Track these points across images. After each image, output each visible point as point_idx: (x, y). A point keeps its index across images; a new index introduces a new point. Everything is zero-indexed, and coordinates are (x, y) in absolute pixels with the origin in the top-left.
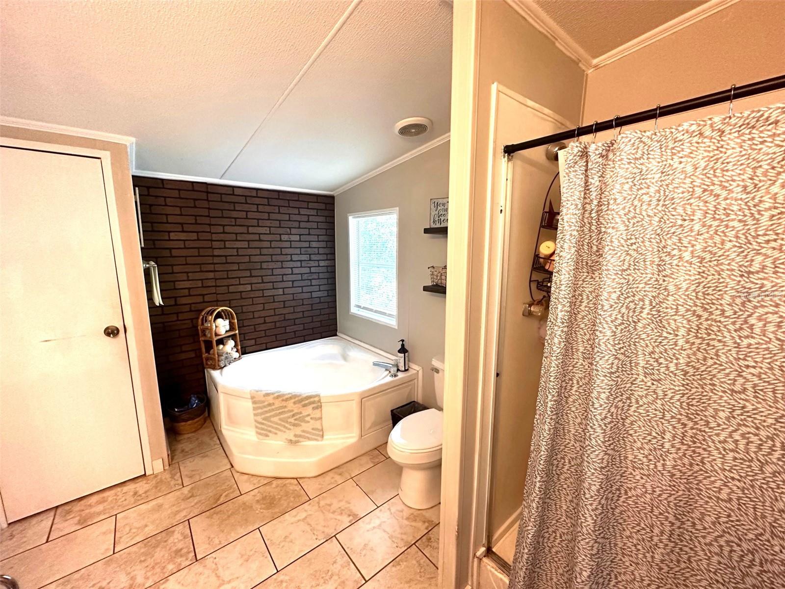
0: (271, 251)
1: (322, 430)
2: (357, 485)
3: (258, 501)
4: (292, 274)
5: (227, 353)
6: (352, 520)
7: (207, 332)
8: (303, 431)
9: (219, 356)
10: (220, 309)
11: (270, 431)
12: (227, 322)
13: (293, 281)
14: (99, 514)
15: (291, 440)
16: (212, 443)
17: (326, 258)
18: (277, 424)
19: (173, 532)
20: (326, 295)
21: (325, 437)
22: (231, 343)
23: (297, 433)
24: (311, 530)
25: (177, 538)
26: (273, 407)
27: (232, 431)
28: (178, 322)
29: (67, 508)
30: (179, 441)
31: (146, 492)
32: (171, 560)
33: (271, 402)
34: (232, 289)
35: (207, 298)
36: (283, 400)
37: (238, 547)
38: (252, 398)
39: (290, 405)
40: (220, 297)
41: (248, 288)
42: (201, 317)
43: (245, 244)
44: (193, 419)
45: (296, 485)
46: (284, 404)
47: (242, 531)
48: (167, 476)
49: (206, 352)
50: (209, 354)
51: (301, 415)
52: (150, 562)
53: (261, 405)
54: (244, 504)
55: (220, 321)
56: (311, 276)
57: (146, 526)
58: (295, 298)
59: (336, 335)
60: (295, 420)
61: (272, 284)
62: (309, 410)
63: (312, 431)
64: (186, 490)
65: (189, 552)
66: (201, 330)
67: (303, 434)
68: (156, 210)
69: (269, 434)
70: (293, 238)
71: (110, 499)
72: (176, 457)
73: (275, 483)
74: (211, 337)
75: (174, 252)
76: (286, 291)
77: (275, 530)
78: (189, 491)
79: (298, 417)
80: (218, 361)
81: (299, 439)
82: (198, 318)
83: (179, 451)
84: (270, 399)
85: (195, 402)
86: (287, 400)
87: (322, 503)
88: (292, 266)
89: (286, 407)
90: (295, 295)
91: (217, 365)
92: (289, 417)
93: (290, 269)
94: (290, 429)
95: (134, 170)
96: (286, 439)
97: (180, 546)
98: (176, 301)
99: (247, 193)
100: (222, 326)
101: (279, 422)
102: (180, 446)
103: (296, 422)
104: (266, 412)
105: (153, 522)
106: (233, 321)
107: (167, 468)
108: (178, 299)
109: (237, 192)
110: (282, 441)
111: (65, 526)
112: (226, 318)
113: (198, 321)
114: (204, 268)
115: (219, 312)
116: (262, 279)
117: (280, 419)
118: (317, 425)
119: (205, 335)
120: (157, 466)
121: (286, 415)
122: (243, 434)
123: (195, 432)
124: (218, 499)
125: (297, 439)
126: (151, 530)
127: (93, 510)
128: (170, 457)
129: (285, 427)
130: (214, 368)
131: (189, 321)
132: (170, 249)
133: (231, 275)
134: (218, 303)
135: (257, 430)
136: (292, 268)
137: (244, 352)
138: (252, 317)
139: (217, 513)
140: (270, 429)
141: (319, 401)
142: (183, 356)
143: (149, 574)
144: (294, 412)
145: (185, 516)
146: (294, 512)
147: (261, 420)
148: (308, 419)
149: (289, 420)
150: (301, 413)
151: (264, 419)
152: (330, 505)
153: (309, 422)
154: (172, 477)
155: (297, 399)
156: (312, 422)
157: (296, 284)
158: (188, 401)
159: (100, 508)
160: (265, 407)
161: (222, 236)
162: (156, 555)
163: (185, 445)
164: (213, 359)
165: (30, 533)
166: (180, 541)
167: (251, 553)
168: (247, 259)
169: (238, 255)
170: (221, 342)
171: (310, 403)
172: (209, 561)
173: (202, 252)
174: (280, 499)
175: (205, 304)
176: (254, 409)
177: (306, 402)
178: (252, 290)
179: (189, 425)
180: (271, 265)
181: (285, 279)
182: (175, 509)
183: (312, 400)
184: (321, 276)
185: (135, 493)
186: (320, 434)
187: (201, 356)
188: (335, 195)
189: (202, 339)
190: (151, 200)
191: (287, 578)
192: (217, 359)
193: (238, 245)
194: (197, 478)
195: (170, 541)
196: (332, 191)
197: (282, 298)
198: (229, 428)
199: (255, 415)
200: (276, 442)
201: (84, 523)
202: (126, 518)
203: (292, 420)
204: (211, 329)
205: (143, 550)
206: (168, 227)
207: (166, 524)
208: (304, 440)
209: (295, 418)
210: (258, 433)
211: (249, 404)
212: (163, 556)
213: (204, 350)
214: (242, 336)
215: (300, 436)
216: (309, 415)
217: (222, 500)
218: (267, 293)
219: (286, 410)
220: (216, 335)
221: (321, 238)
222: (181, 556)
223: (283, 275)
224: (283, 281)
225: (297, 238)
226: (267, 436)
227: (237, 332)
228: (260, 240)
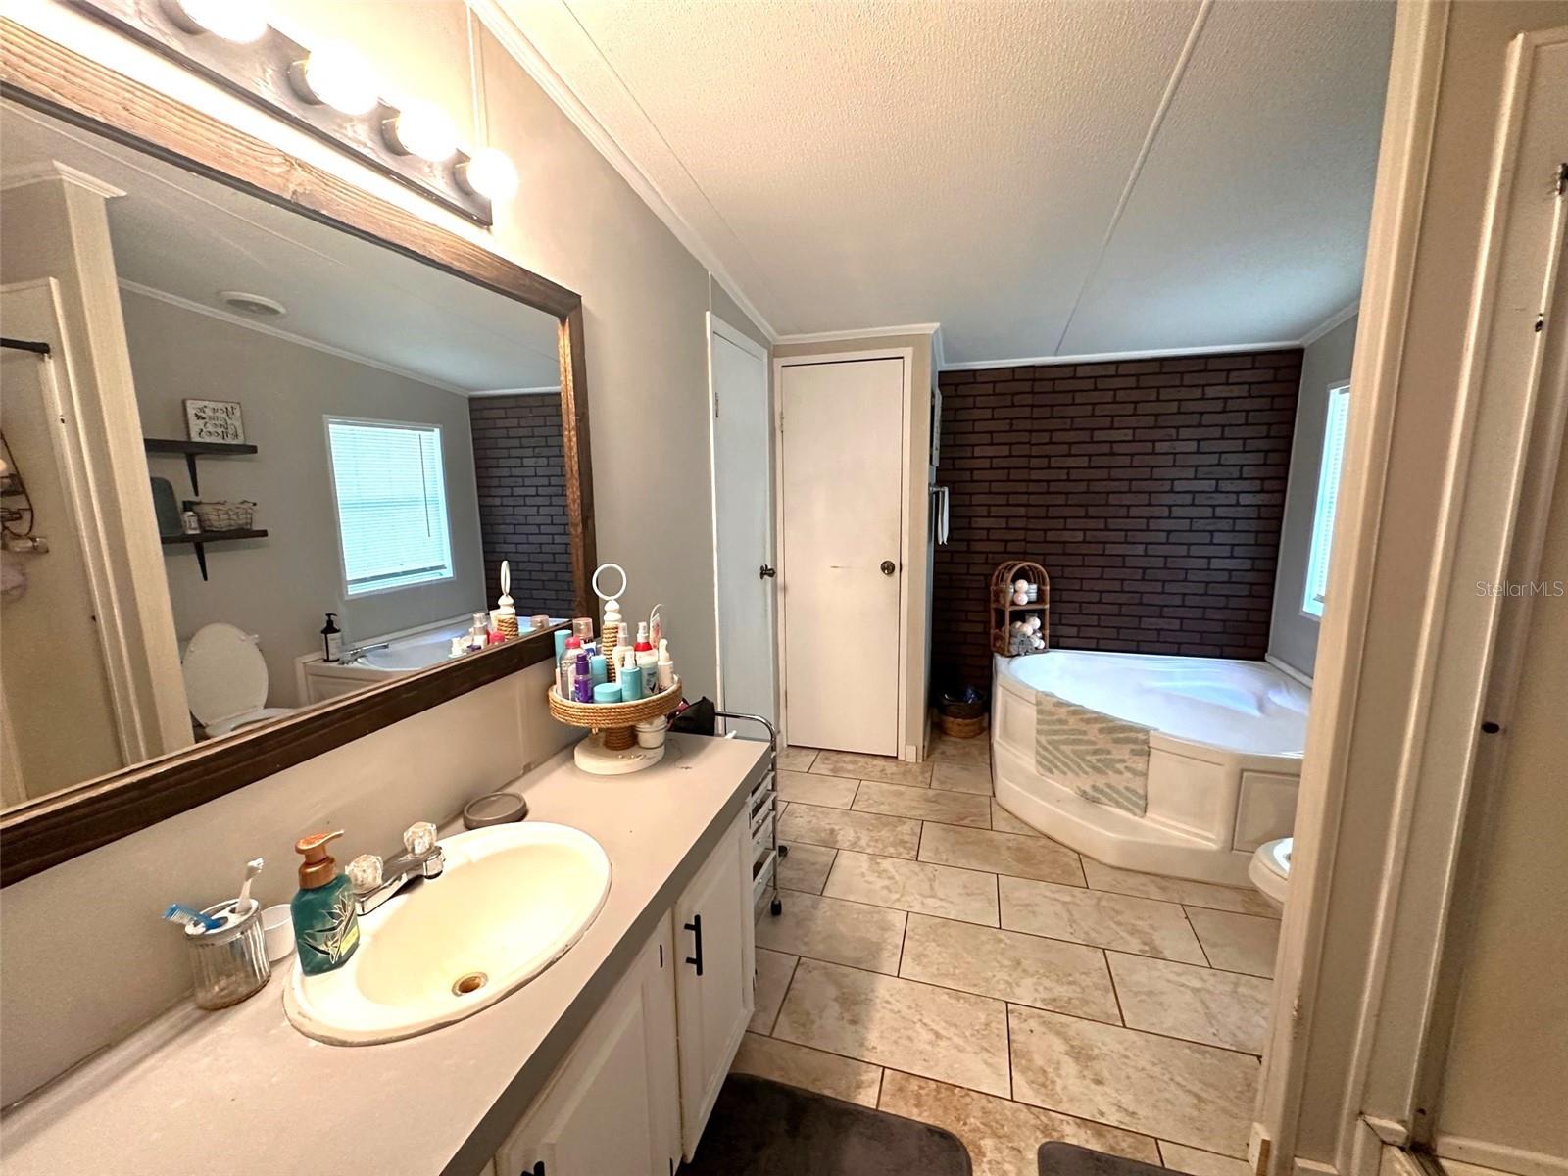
0: (1130, 473)
1: (1146, 797)
2: (1187, 918)
3: (1009, 848)
4: (1169, 518)
5: (1024, 635)
6: (1146, 951)
7: (1001, 595)
8: (1109, 786)
9: (1011, 636)
10: (1025, 564)
11: (1057, 767)
12: (1034, 587)
13: (1169, 532)
14: (849, 772)
15: (1085, 792)
16: (980, 759)
17: (1259, 488)
18: (1067, 756)
19: (905, 823)
20: (1249, 567)
21: (1147, 814)
22: (1036, 623)
23: (1097, 784)
24: (1069, 921)
25: (906, 829)
26: (1065, 727)
27: (1005, 748)
28: (970, 578)
29: (827, 754)
30: (943, 741)
31: (892, 774)
32: (894, 844)
33: (1063, 717)
34: (1050, 536)
35: (1011, 547)
36: (1082, 720)
37: (965, 876)
38: (1038, 703)
39: (1093, 732)
40: (1030, 548)
41: (1079, 537)
42: (996, 573)
43: (1083, 462)
44: (964, 718)
45: (1075, 860)
46: (1083, 727)
47: (975, 865)
48: (916, 769)
49: (996, 628)
50: (1000, 630)
51: (1109, 756)
52: (875, 834)
53: (1047, 718)
54: (991, 841)
55: (1023, 584)
56: (1214, 524)
57: (883, 803)
58: (1169, 565)
59: (1262, 659)
60: (1098, 760)
61: (1123, 533)
62: (1122, 752)
63: (1124, 791)
64: (931, 793)
65: (912, 849)
66: (994, 591)
67: (1108, 790)
68: (962, 415)
69: (1054, 770)
70: (1181, 446)
71: (860, 765)
72: (933, 756)
73: (1043, 841)
74: (1004, 605)
75: (977, 475)
76: (1151, 549)
77: (1019, 890)
78: (934, 796)
79: (1103, 757)
80: (1010, 643)
81: (1099, 796)
82: (992, 575)
83: (939, 751)
84: (1062, 712)
85: (971, 696)
86: (1088, 722)
87: (1104, 903)
88: (1171, 503)
89: (1084, 733)
90: (1169, 559)
91: (1006, 649)
92: (1087, 752)
93: (1166, 509)
94: (1086, 773)
95: (944, 364)
96: (1079, 788)
97: (906, 838)
98: (969, 545)
99: (1100, 371)
100: (1025, 592)
101: (1072, 755)
102: (942, 747)
103: (1099, 765)
104: (1056, 732)
105: (889, 804)
106: (1043, 588)
107: (920, 761)
108: (973, 543)
109: (1080, 372)
110: (1072, 789)
111: (823, 768)
112: (1035, 583)
113: (991, 580)
114: (1013, 499)
115: (1023, 568)
116: (1106, 523)
117: (1075, 752)
118: (1136, 784)
119: (997, 600)
120: (910, 753)
121: (1083, 747)
122: (1017, 756)
123: (965, 738)
124: (962, 820)
125: (1096, 795)
126: (884, 809)
127: (845, 766)
128: (926, 749)
129: (1079, 766)
130: (1002, 654)
131: (982, 578)
132: (972, 470)
133: (1053, 512)
134: (1024, 555)
135: (1038, 757)
136: (1170, 506)
137: (1055, 643)
138: (1078, 587)
139: (956, 832)
140: (1056, 762)
141: (1146, 742)
142: (966, 627)
143: (873, 843)
144: (1097, 747)
145: (921, 816)
146: (1054, 887)
147: (1044, 742)
148: (1120, 767)
149: (1088, 758)
150: (1109, 752)
151: (1049, 743)
152: (1118, 913)
153: (1121, 773)
154: (923, 773)
155: (1104, 725)
156: (1128, 775)
157: (1174, 538)
158: (965, 693)
159: (850, 767)
160: (1053, 723)
161: (1047, 449)
162: (883, 833)
163: (948, 747)
164: (1002, 638)
165: (799, 759)
166: (907, 834)
167: (976, 891)
168: (1082, 487)
169: (1068, 480)
170: (1021, 616)
171: (1128, 741)
172: (929, 868)
173: (1014, 475)
174: (1041, 863)
175: (1006, 555)
176: (1039, 722)
177: (1121, 735)
178: (1084, 542)
179: (959, 725)
180: (1128, 499)
181: (1152, 526)
182: (914, 804)
183: (1132, 735)
184: (1240, 524)
185: (882, 771)
186: (1142, 804)
187: (988, 634)
188: (1306, 345)
189: (993, 605)
190: (958, 403)
191: (1008, 941)
192: (1007, 640)
193: (1070, 462)
194: (948, 787)
195: (899, 829)
196: (1297, 339)
197: (1142, 562)
198: (1004, 743)
199: (1038, 732)
200: (1064, 786)
201: (836, 772)
202: (868, 787)
203: (1092, 758)
204: (1005, 592)
205: (874, 822)
206: (974, 439)
207: (902, 812)
208: (1107, 801)
209: (1098, 757)
210: (1038, 763)
211: (1031, 712)
212: (889, 837)
213: (993, 623)
214: (1057, 617)
215: (1102, 792)
216: (1122, 761)
217: (966, 822)
218: (1111, 549)
219: (1085, 738)
220: (1013, 603)
221: (1252, 445)
222: (905, 848)
223: (1148, 519)
224: (1147, 530)
225: (1192, 446)
226: (1051, 772)
227: (1047, 606)
228: (1113, 454)
